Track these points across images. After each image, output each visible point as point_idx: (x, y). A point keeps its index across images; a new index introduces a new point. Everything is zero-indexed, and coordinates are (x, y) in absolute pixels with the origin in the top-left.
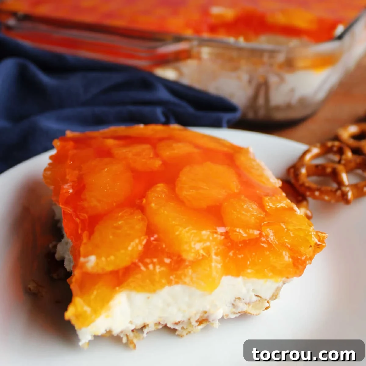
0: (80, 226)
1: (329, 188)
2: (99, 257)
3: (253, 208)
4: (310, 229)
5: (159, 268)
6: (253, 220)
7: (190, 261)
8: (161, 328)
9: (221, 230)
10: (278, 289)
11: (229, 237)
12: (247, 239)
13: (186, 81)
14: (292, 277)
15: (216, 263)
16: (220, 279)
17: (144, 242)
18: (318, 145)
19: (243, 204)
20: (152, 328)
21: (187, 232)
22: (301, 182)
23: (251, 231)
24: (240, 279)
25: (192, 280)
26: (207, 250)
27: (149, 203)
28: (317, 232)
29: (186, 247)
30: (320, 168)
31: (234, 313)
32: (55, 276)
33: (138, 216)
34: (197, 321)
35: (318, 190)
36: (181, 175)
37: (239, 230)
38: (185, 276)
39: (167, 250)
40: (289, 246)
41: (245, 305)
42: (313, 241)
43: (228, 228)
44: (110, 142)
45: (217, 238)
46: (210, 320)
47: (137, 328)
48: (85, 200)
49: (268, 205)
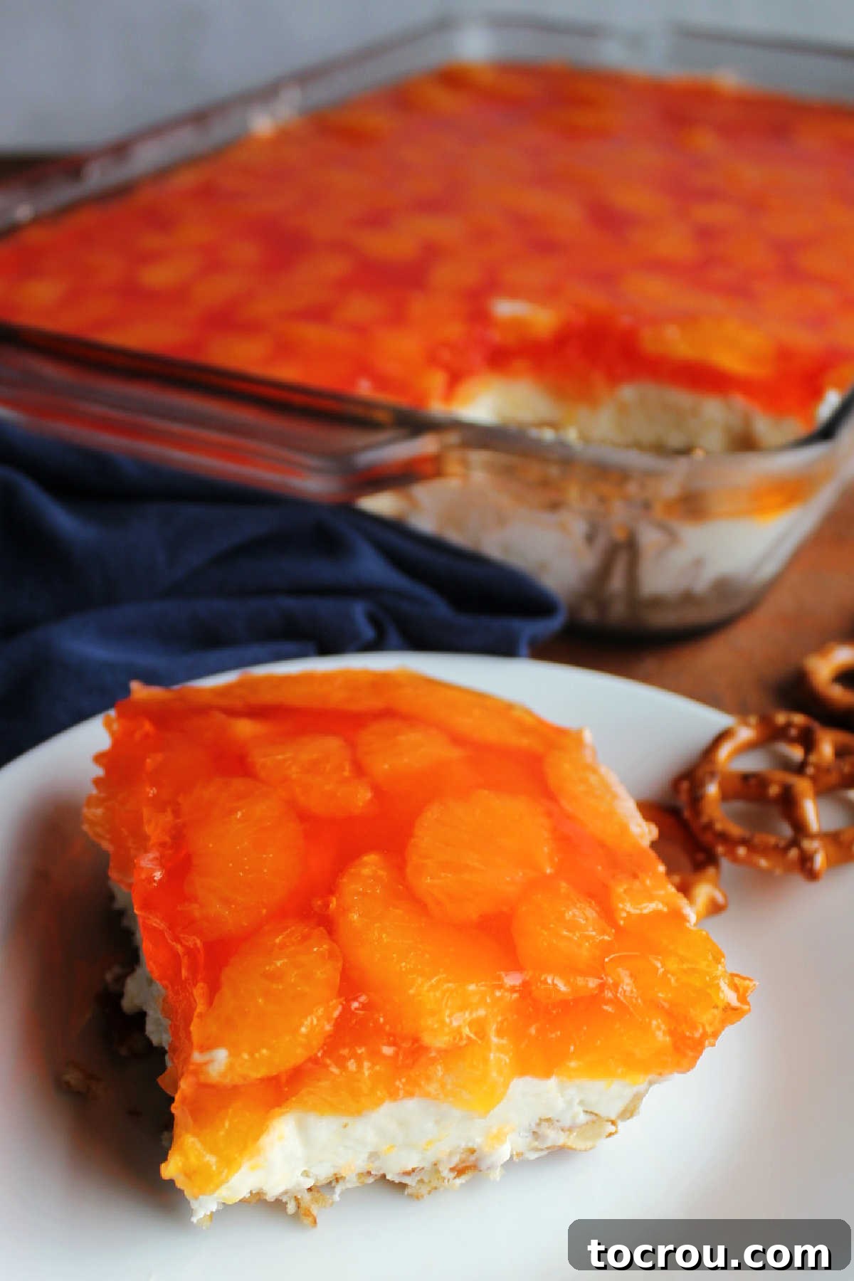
0: (185, 961)
1: (772, 840)
2: (234, 1051)
3: (587, 919)
4: (717, 970)
5: (369, 1068)
6: (585, 952)
7: (439, 1051)
8: (373, 1183)
9: (512, 980)
10: (638, 1098)
11: (530, 993)
12: (570, 998)
13: (425, 523)
14: (671, 1073)
15: (498, 1052)
16: (506, 1086)
17: (336, 1014)
18: (753, 720)
19: (563, 909)
20: (352, 1181)
21: (433, 988)
22: (705, 819)
23: (580, 981)
24: (552, 1083)
25: (443, 1086)
26: (480, 1028)
27: (345, 911)
28: (733, 975)
29: (429, 1022)
30: (753, 782)
31: (536, 1149)
32: (124, 1051)
33: (321, 947)
34: (452, 1170)
35: (744, 842)
36: (418, 832)
37: (553, 980)
38: (429, 1079)
39: (387, 1028)
40: (666, 1005)
41: (562, 1133)
42: (723, 1000)
43: (528, 975)
44: (245, 728)
45: (501, 998)
46: (483, 1166)
47: (319, 1184)
48: (192, 899)
49: (624, 910)
